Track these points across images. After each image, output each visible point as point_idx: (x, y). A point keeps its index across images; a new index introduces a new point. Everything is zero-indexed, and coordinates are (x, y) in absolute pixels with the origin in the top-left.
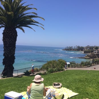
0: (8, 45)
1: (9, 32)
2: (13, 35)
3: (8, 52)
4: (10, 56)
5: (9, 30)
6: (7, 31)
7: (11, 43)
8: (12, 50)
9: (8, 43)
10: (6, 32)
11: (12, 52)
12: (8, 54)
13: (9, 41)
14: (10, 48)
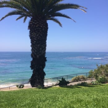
0: (35, 42)
1: (36, 23)
2: (41, 27)
3: (36, 51)
4: (38, 56)
5: (35, 21)
6: (34, 23)
7: (38, 38)
8: (41, 49)
9: (35, 39)
10: (32, 24)
11: (40, 51)
12: (35, 54)
13: (36, 36)
14: (38, 46)
